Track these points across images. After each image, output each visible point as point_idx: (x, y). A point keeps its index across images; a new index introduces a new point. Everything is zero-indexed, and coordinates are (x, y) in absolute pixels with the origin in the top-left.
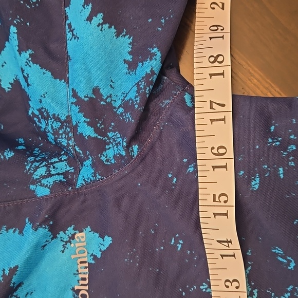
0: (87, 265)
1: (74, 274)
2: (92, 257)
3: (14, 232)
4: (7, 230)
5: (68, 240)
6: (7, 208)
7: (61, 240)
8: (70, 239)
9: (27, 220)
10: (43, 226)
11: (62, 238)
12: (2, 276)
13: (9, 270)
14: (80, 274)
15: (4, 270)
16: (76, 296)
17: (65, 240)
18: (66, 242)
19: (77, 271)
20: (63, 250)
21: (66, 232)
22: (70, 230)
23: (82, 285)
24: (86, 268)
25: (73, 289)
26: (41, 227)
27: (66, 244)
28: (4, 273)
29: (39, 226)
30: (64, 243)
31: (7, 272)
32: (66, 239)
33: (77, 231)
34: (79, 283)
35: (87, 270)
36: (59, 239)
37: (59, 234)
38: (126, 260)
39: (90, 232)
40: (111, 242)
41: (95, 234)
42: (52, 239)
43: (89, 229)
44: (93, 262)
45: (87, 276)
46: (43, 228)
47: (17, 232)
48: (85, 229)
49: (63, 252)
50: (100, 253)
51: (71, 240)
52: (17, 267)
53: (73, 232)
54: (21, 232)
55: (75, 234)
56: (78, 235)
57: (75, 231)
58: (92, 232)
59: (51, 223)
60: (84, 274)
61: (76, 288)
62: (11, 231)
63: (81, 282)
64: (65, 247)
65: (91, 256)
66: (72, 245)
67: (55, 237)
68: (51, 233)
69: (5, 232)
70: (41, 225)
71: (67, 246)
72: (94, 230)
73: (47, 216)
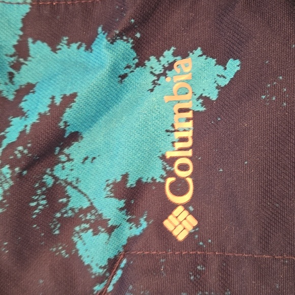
0: (190, 115)
1: (167, 131)
2: (201, 101)
3: (78, 48)
4: (68, 44)
5: (162, 72)
6: (71, 8)
7: (151, 73)
8: (165, 71)
9: (100, 29)
10: (125, 38)
11: (152, 68)
12: (49, 106)
13: (62, 98)
14: (178, 131)
15: (53, 98)
16: (168, 168)
17: (157, 72)
18: (159, 76)
19: (173, 126)
20: (151, 88)
21: (161, 58)
22: (168, 56)
23: (180, 149)
24: (188, 120)
25: (163, 157)
26: (122, 39)
27: (158, 80)
28: (53, 102)
29: (118, 35)
30: (155, 78)
31: (58, 101)
32: (159, 70)
33: (179, 58)
34: (174, 146)
35: (190, 124)
36: (148, 69)
37: (149, 60)
38: (264, 97)
39: (200, 56)
40: (239, 68)
41: (210, 59)
42: (137, 65)
43: (199, 51)
44: (202, 109)
45: (189, 134)
46: (125, 40)
47: (83, 48)
48: (192, 52)
49: (152, 90)
50: (217, 91)
51: (167, 72)
52: (74, 95)
53: (171, 59)
54: (88, 48)
55: (175, 61)
56: (180, 62)
57: (176, 58)
58: (204, 57)
59: (138, 35)
60: (185, 130)
61: (169, 154)
62: (74, 46)
63: (179, 145)
64: (156, 84)
65: (198, 99)
66: (168, 79)
67: (141, 64)
68: (135, 55)
69: (66, 47)
70: (120, 36)
71: (159, 82)
72: (207, 53)
73: (133, 21)
